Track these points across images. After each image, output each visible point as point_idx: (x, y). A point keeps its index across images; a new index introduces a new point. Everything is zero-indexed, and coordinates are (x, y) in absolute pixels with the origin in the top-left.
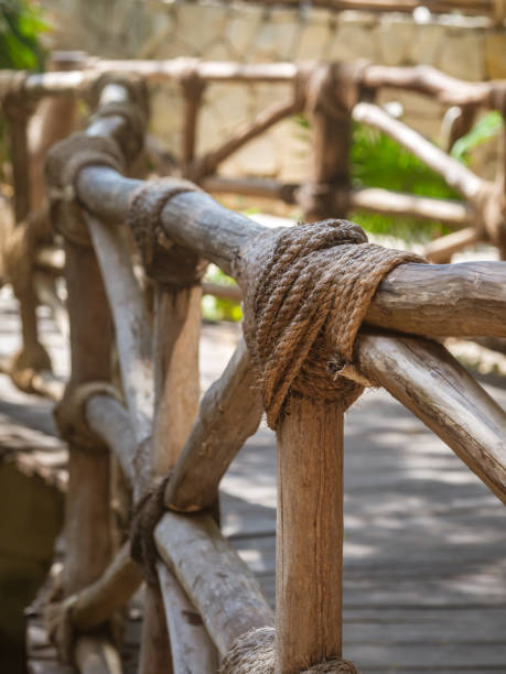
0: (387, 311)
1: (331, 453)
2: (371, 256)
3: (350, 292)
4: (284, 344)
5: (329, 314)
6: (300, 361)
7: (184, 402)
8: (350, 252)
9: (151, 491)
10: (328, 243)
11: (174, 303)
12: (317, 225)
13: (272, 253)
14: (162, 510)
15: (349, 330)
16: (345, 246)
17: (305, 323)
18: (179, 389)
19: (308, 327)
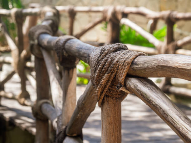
0: (135, 70)
1: (117, 114)
2: (129, 54)
3: (123, 64)
4: (103, 81)
5: (117, 72)
6: (108, 86)
7: (72, 103)
8: (123, 53)
9: (62, 130)
10: (116, 50)
11: (69, 73)
12: (113, 45)
13: (99, 54)
14: (65, 136)
15: (123, 76)
16: (122, 51)
17: (110, 74)
18: (70, 99)
19: (110, 75)
